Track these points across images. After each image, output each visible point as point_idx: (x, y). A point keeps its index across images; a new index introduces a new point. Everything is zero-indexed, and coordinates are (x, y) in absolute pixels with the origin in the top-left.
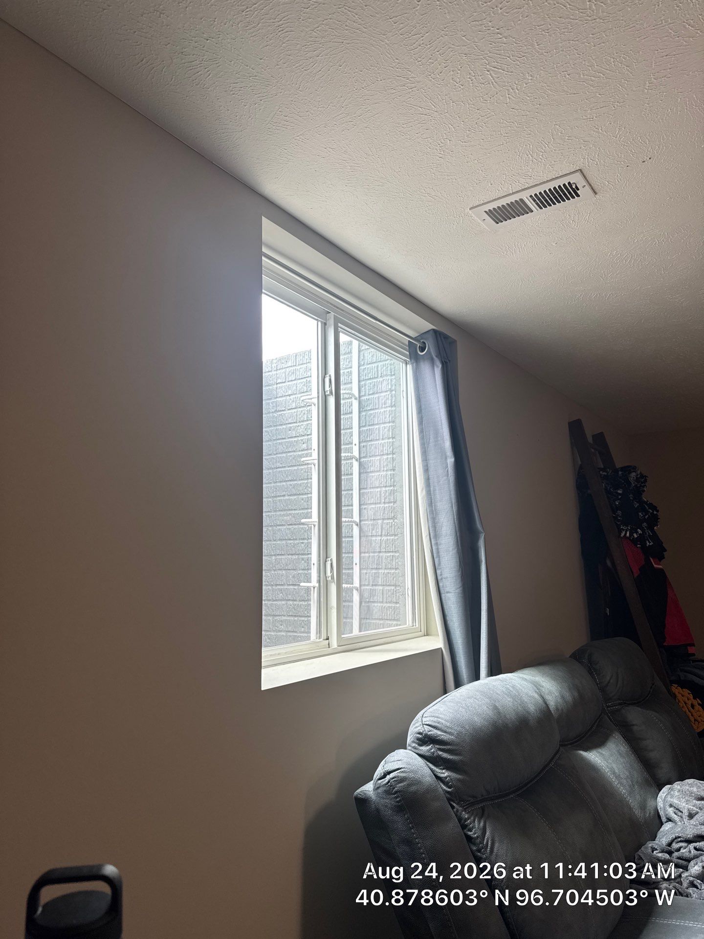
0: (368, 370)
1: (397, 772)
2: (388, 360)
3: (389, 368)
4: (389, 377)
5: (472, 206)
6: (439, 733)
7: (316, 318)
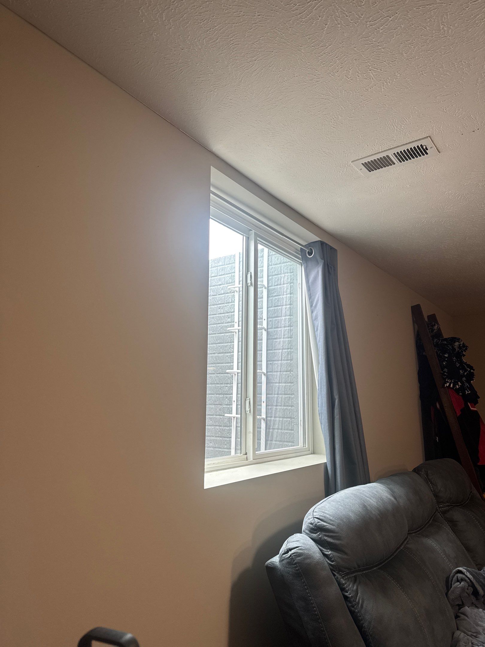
0: (274, 268)
1: (296, 549)
2: (289, 262)
3: (289, 268)
4: (289, 274)
5: (353, 160)
6: (325, 524)
7: (242, 234)
